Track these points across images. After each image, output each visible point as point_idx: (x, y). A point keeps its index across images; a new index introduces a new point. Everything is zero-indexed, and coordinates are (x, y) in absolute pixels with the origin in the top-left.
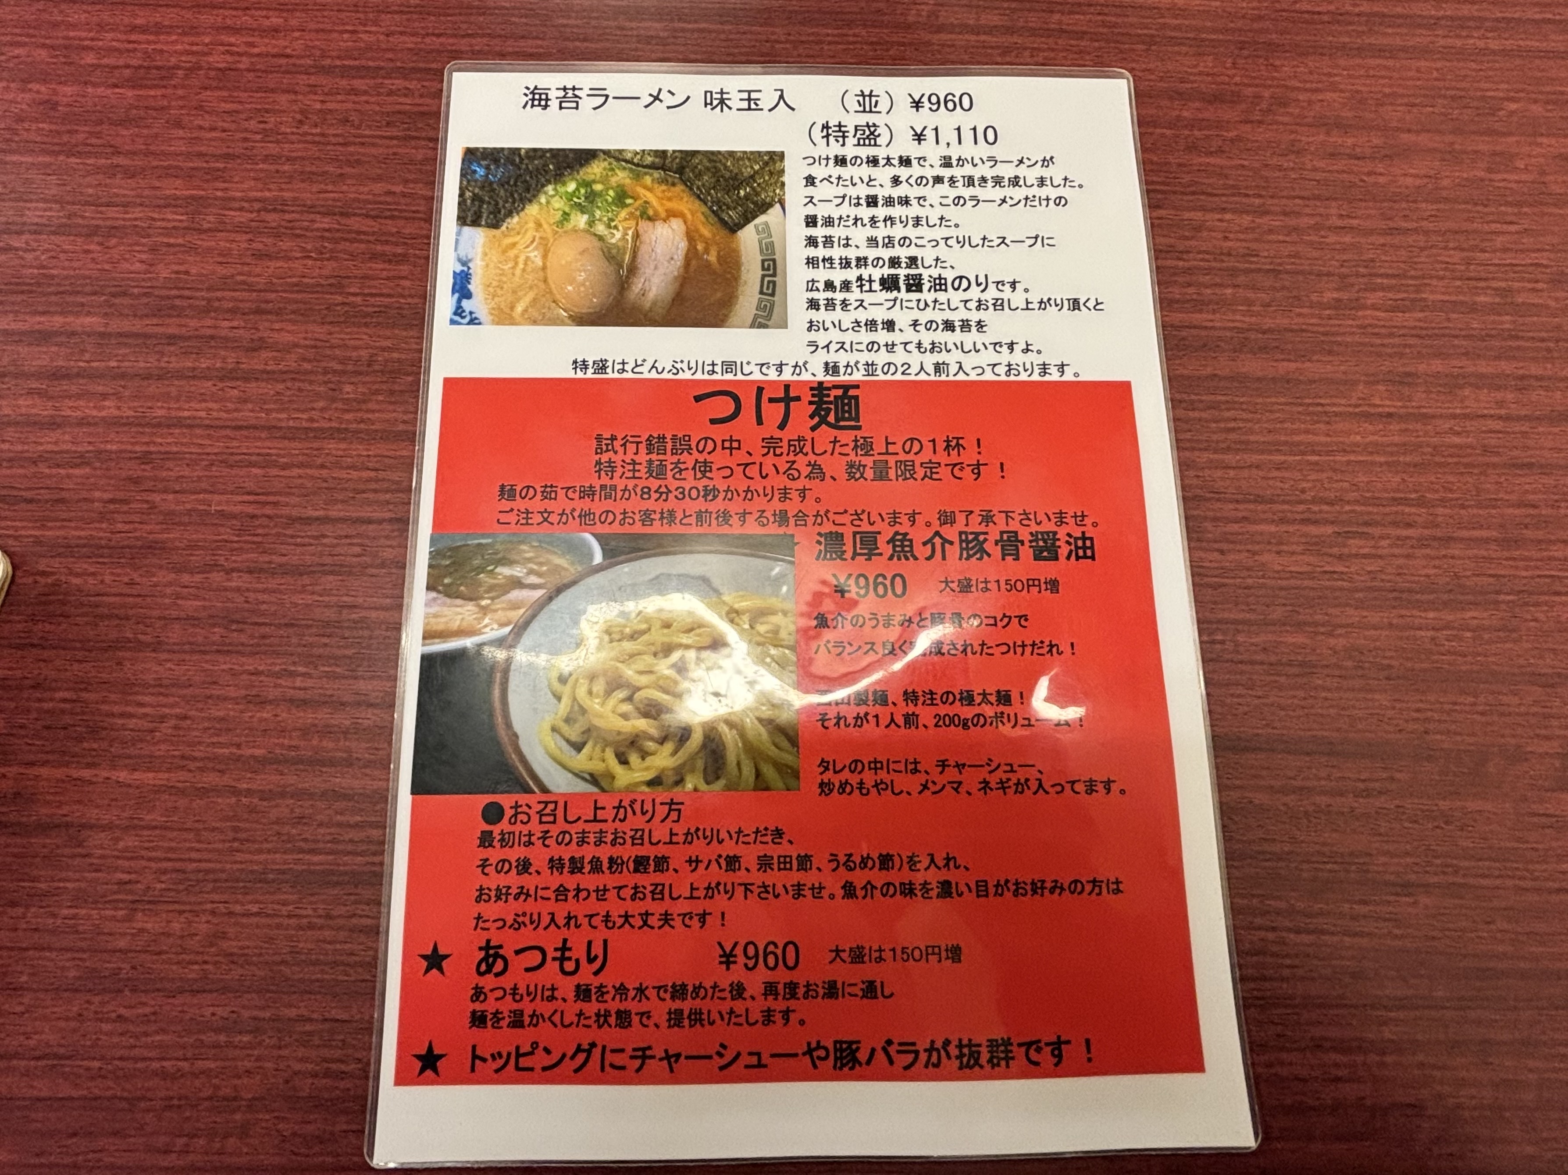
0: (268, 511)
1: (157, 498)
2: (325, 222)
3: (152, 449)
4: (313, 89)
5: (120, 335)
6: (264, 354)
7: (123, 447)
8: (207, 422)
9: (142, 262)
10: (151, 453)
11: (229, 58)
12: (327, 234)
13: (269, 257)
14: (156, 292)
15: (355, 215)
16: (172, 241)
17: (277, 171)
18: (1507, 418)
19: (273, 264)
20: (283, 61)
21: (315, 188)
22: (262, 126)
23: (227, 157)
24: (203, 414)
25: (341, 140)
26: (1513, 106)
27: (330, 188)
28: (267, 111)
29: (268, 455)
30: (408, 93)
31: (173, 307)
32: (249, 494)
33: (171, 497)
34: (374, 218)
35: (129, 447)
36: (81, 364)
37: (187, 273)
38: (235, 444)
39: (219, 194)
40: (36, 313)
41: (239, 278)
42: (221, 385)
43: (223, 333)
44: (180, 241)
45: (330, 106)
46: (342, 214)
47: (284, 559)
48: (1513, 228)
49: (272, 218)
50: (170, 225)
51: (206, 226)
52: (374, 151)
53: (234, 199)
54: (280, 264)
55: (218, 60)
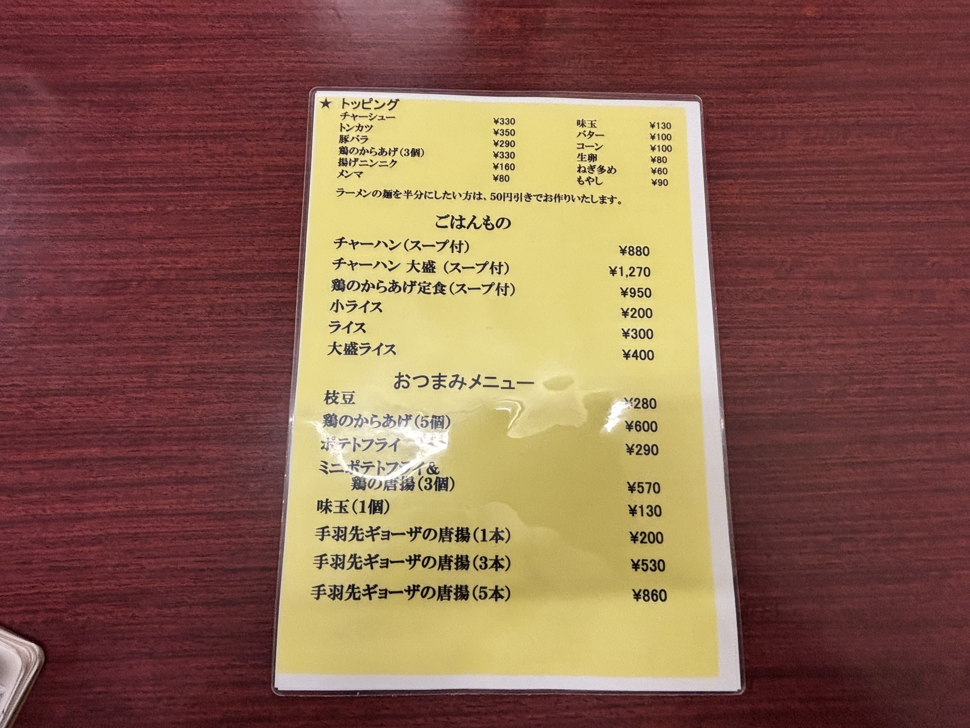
0: (211, 566)
1: (143, 561)
2: (230, 379)
3: (139, 530)
4: (216, 290)
5: (113, 459)
6: (201, 466)
7: (121, 531)
8: (170, 512)
9: (121, 410)
10: (138, 533)
11: (163, 272)
12: (232, 386)
13: (198, 403)
14: (133, 429)
15: (248, 372)
16: (139, 396)
17: (198, 346)
18: (932, 461)
19: (201, 407)
20: (196, 272)
21: (223, 356)
22: (187, 316)
23: (167, 339)
24: (168, 507)
25: (235, 323)
26: (935, 259)
27: (231, 355)
28: (189, 306)
29: (208, 530)
30: (274, 289)
31: (143, 439)
32: (198, 556)
33: (152, 561)
34: (260, 373)
35: (125, 531)
36: (91, 479)
37: (149, 416)
38: (187, 524)
39: (164, 363)
40: (60, 448)
41: (181, 418)
42: (175, 488)
43: (175, 454)
44: (143, 395)
45: (227, 301)
46: (239, 372)
47: (222, 596)
48: (934, 338)
49: (198, 377)
50: (137, 385)
51: (159, 385)
52: (256, 330)
53: (173, 366)
54: (205, 406)
55: (157, 274)
